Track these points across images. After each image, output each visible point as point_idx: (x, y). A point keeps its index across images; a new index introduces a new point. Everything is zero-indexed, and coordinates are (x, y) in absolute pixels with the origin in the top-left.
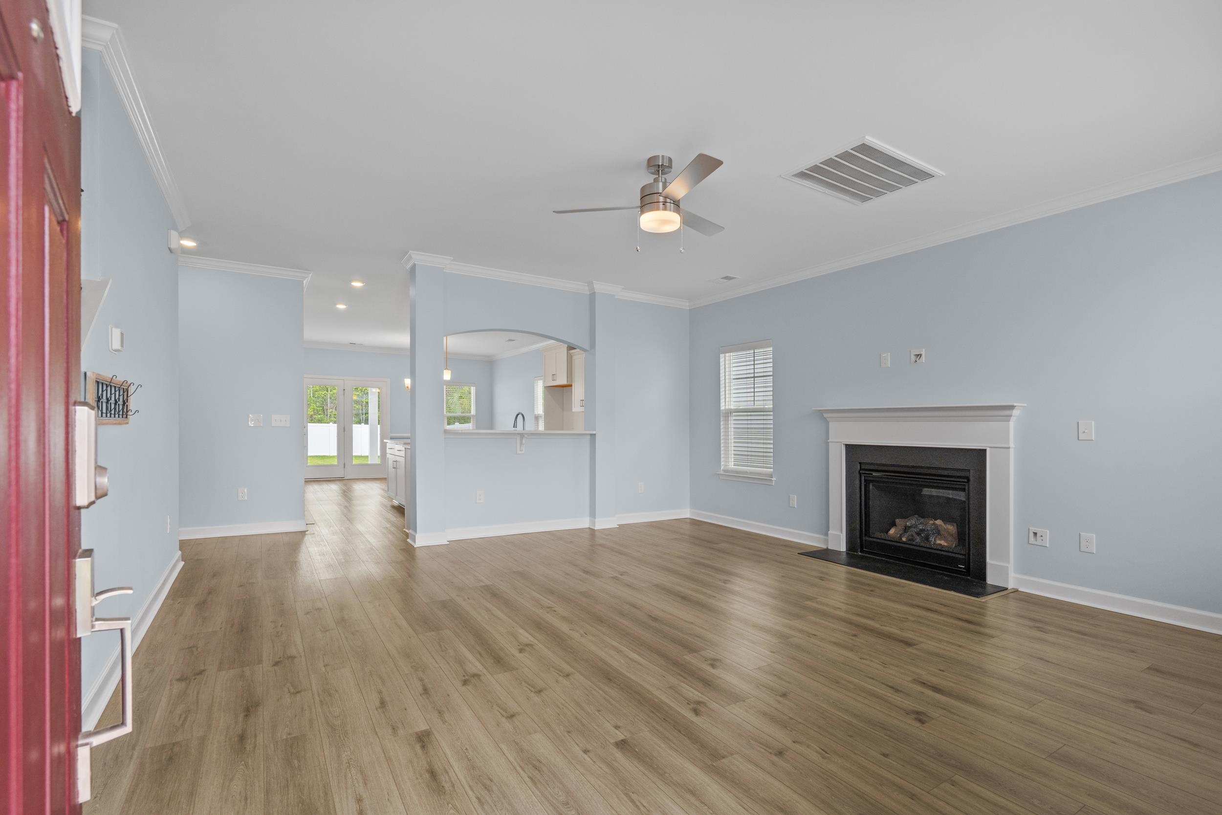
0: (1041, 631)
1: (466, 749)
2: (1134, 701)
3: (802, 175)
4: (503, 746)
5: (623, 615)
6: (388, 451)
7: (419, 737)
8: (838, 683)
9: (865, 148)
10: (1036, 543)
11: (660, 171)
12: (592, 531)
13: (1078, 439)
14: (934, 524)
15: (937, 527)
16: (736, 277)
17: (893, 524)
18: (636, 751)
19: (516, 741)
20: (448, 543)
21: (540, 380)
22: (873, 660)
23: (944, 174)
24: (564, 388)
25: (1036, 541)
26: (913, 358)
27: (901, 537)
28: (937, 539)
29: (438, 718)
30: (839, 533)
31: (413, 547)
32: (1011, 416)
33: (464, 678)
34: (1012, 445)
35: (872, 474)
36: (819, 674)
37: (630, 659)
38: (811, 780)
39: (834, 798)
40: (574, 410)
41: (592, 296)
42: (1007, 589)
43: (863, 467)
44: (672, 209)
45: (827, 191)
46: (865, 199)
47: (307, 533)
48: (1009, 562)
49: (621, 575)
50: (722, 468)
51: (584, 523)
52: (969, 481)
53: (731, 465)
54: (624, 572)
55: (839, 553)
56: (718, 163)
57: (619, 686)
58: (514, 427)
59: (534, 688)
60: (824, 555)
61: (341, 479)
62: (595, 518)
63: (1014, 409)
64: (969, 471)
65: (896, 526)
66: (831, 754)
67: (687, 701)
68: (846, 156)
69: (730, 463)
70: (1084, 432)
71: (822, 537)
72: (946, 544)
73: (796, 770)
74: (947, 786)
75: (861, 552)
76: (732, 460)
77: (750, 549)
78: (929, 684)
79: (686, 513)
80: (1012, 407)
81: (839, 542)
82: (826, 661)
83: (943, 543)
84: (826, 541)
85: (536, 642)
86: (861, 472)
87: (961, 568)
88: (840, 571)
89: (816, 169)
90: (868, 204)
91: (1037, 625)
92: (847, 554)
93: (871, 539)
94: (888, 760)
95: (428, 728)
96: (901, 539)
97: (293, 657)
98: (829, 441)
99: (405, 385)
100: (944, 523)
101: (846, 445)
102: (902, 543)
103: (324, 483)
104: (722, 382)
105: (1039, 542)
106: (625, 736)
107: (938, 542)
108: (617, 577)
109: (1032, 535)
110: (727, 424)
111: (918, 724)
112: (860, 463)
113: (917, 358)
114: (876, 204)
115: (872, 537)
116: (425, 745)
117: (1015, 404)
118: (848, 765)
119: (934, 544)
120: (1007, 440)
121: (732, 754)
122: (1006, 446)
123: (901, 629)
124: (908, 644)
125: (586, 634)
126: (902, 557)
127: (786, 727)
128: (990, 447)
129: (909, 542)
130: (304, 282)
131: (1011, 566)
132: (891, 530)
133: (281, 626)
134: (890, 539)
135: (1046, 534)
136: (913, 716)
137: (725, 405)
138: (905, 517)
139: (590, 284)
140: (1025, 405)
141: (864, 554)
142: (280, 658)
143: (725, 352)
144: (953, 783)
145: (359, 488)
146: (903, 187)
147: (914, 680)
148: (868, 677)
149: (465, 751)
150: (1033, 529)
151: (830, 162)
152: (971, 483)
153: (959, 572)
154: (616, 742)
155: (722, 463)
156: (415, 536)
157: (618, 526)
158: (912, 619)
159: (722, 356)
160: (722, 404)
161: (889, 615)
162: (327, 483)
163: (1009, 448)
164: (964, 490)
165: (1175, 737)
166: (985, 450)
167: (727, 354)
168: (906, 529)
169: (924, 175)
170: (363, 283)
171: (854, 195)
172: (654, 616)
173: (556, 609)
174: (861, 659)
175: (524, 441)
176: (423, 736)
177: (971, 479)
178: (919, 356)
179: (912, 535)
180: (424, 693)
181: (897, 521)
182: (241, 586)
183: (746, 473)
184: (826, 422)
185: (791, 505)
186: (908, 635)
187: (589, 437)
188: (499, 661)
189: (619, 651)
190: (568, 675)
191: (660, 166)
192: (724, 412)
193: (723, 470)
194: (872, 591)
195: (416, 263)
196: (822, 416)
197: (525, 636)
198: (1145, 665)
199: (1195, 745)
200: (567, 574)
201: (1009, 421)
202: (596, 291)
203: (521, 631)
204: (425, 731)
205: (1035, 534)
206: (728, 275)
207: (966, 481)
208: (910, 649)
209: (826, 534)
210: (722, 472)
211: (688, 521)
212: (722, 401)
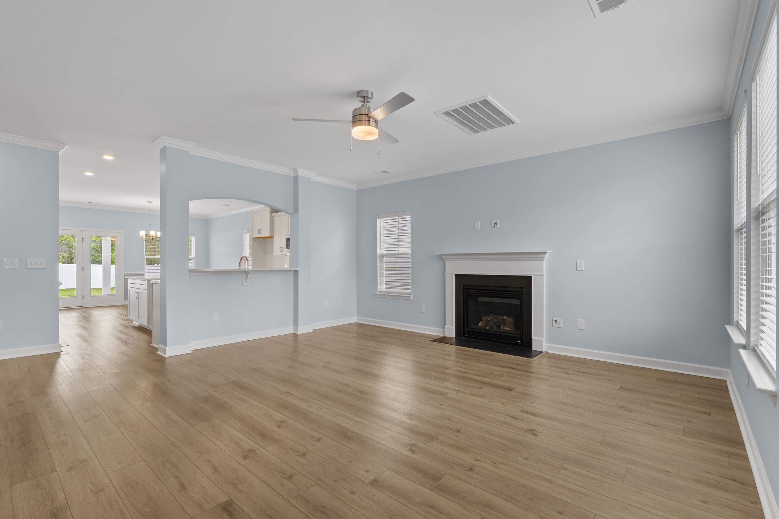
0: (567, 374)
1: (266, 509)
2: (623, 407)
3: (447, 114)
4: (293, 501)
5: (340, 391)
6: (129, 285)
7: (224, 507)
8: (483, 419)
9: (486, 103)
10: (556, 326)
11: (366, 100)
12: (295, 336)
13: (576, 270)
14: (502, 318)
15: (504, 320)
16: (389, 171)
17: (481, 320)
18: (385, 486)
19: (300, 495)
20: (192, 352)
21: (247, 233)
22: (496, 402)
23: (519, 122)
24: (266, 239)
25: (556, 325)
26: (493, 225)
27: (485, 327)
28: (505, 327)
29: (234, 489)
30: (451, 327)
31: (164, 357)
32: (544, 258)
33: (243, 454)
34: (544, 274)
35: (469, 291)
36: (471, 415)
37: (357, 422)
38: (495, 483)
39: (511, 492)
40: (275, 254)
41: (296, 179)
42: (542, 352)
43: (465, 287)
44: (374, 126)
45: (458, 125)
46: (476, 132)
47: (61, 353)
48: (543, 338)
49: (328, 364)
50: (378, 290)
51: (290, 330)
52: (522, 293)
53: (384, 289)
54: (330, 362)
55: (451, 338)
56: (412, 100)
57: (357, 441)
58: (239, 266)
59: (299, 453)
60: (443, 340)
61: (80, 308)
62: (298, 326)
63: (546, 254)
64: (522, 288)
65: (482, 320)
66: (499, 464)
67: (404, 445)
68: (474, 105)
69: (382, 287)
70: (579, 266)
71: (441, 329)
72: (509, 329)
73: (485, 479)
74: (563, 471)
75: (464, 337)
76: (384, 285)
77: (401, 340)
78: (530, 412)
79: (354, 319)
80: (545, 253)
81: (451, 332)
82: (472, 406)
83: (508, 329)
84: (444, 332)
85: (287, 419)
86: (464, 290)
87: (518, 342)
88: (452, 348)
89: (456, 111)
90: (478, 135)
91: (564, 371)
92: (456, 338)
93: (470, 329)
94: (528, 462)
95: (229, 498)
96: (486, 328)
97: (85, 461)
98: (445, 272)
99: (140, 236)
100: (508, 318)
101: (455, 275)
102: (486, 330)
103: (65, 311)
104: (378, 237)
105: (558, 326)
106: (374, 476)
107: (505, 328)
108: (325, 366)
109: (554, 322)
110: (381, 263)
111: (534, 437)
112: (463, 285)
113: (495, 224)
114: (482, 135)
115: (469, 328)
116: (231, 513)
117: (547, 251)
118: (510, 469)
119: (503, 330)
120: (542, 271)
121: (444, 476)
122: (542, 274)
123: (502, 381)
124: (509, 389)
125: (320, 408)
126: (486, 338)
127: (467, 452)
128: (534, 275)
129: (490, 330)
130: (60, 152)
131: (544, 340)
132: (480, 324)
133: (64, 435)
134: (479, 328)
135: (561, 320)
136: (530, 432)
137: (380, 251)
138: (487, 315)
139: (295, 170)
140: (551, 252)
141: (465, 338)
142: (72, 463)
143: (380, 218)
144: (566, 469)
145: (97, 314)
146: (498, 127)
147: (521, 410)
148: (498, 412)
149: (265, 511)
150: (555, 319)
151: (465, 108)
152: (524, 295)
153: (518, 345)
154: (370, 482)
155: (378, 287)
156: (165, 350)
157: (313, 331)
158: (506, 374)
159: (378, 220)
160: (378, 250)
161: (493, 374)
162: (68, 311)
163: (543, 275)
164: (520, 299)
165: (646, 423)
166: (531, 277)
167: (381, 219)
168: (488, 322)
169: (510, 121)
170: (114, 157)
171: (472, 129)
172: (360, 390)
173: (293, 393)
174: (490, 402)
175: (249, 276)
176: (227, 506)
177: (524, 292)
178: (496, 223)
179: (491, 325)
180: (215, 472)
181: (483, 317)
182: (10, 405)
183: (394, 293)
184: (444, 261)
185: (422, 312)
186: (507, 384)
187: (293, 272)
188: (265, 437)
189: (348, 418)
190: (319, 440)
191: (366, 97)
192: (379, 255)
193: (379, 292)
194: (478, 360)
195: (166, 145)
196: (442, 258)
197: (279, 416)
198: (619, 387)
199: (656, 426)
200: (290, 367)
201: (543, 260)
202: (299, 175)
203: (273, 412)
204: (227, 502)
205: (556, 321)
206: (386, 170)
207: (521, 293)
208: (511, 393)
209: (444, 328)
210: (378, 293)
211: (356, 324)
212: (378, 248)
